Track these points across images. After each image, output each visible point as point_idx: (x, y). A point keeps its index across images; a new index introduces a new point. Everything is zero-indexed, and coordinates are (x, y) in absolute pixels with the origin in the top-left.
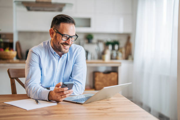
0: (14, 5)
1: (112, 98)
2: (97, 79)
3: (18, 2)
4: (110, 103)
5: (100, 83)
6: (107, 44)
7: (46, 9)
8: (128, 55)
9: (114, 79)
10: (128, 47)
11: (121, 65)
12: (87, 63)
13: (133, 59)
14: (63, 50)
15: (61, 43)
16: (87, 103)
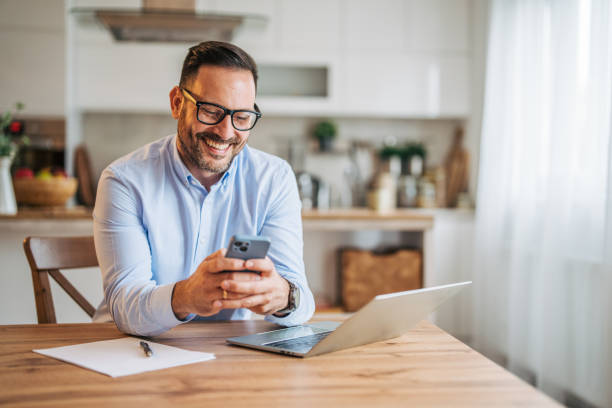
0: (70, 22)
1: (405, 338)
2: (351, 273)
3: (84, 10)
4: (397, 355)
5: (360, 287)
6: (385, 155)
7: (176, 35)
8: (457, 193)
9: (406, 273)
10: (456, 166)
11: (431, 227)
13: (473, 207)
14: (206, 159)
15: (198, 135)
16: (318, 355)
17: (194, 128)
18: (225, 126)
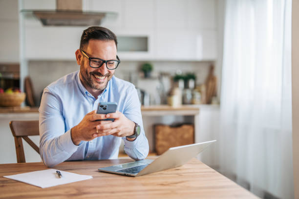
0: (21, 17)
1: (184, 166)
2: (160, 136)
3: (28, 11)
4: (180, 175)
5: (165, 143)
6: (176, 79)
7: (73, 22)
8: (212, 97)
9: (187, 136)
10: (210, 84)
11: (198, 113)
12: (142, 110)
13: (219, 103)
14: (95, 84)
15: (90, 73)
16: (142, 175)
17: (88, 69)
18: (103, 68)
